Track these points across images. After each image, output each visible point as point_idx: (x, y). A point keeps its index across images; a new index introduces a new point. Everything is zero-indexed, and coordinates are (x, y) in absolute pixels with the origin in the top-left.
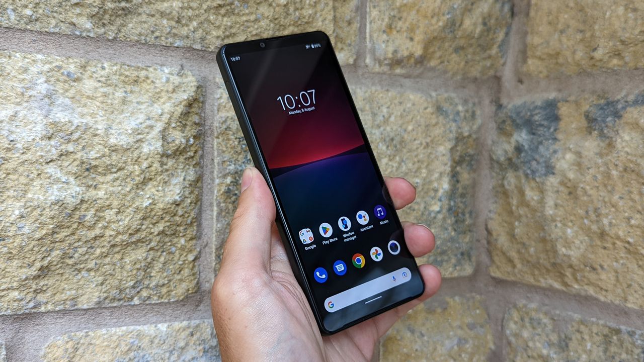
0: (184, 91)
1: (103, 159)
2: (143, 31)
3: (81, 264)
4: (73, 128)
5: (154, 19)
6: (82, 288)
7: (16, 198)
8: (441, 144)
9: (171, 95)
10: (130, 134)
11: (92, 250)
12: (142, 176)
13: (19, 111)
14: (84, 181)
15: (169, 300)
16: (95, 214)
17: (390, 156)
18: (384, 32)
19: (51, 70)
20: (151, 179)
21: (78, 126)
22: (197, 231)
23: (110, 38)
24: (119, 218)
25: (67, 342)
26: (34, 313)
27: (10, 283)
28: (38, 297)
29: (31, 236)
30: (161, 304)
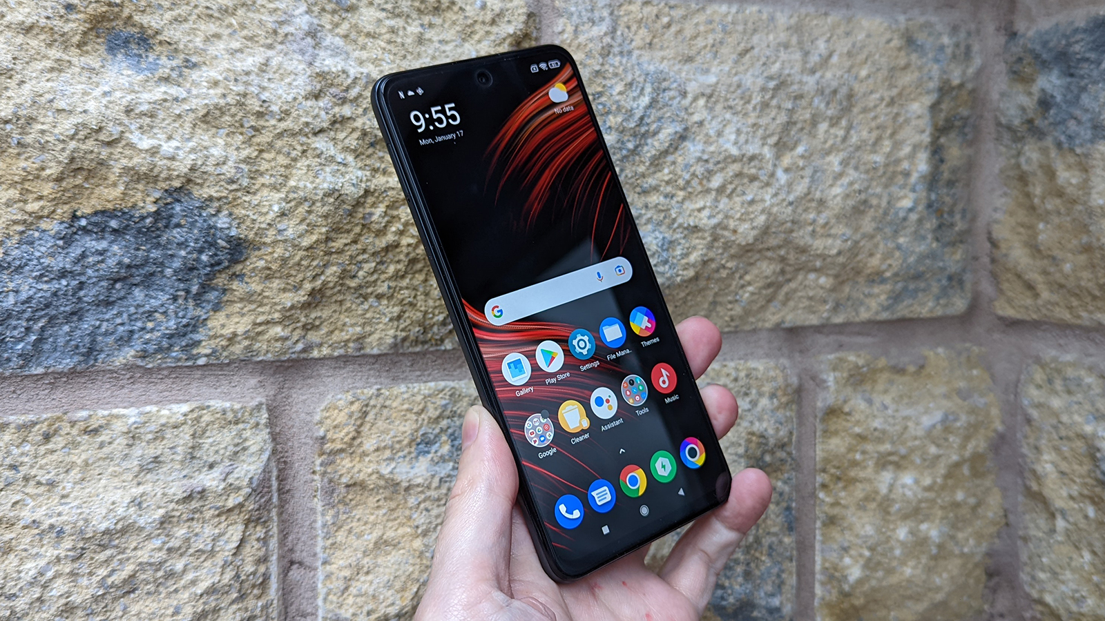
0: (509, 22)
3: (367, 287)
4: (349, 81)
6: (369, 322)
7: (275, 188)
8: (914, 100)
9: (488, 28)
11: (383, 267)
13: (272, 58)
14: (368, 162)
16: (385, 212)
17: (831, 119)
21: (356, 78)
25: (352, 403)
26: (305, 359)
27: (269, 314)
28: (309, 336)
29: (297, 243)
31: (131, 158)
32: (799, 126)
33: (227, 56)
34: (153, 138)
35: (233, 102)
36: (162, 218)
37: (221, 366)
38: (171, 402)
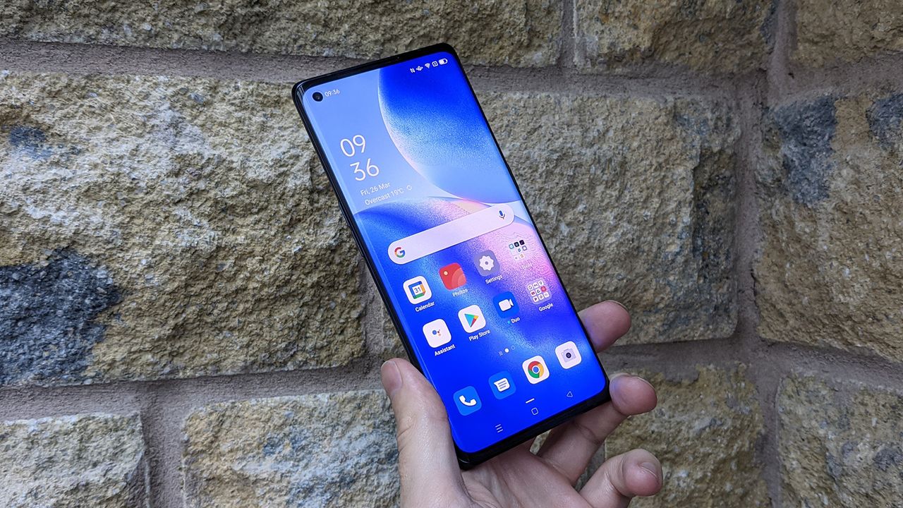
1: (241, 197)
2: (283, 40)
3: (222, 322)
4: (204, 161)
5: (295, 24)
6: (224, 350)
7: (142, 246)
8: (679, 164)
10: (271, 166)
11: (234, 306)
12: (289, 217)
13: (142, 144)
14: (219, 224)
15: (330, 365)
16: (235, 263)
17: (607, 182)
18: (598, 19)
19: (176, 94)
20: (300, 220)
21: (210, 158)
22: (361, 283)
23: (244, 51)
24: (263, 266)
25: (211, 414)
26: (172, 380)
27: (141, 344)
28: (175, 361)
29: (161, 289)
30: (321, 370)
31: (27, 226)
32: (580, 188)
33: (105, 144)
34: (44, 209)
35: (110, 180)
36: (53, 271)
37: (105, 386)
38: (63, 414)
